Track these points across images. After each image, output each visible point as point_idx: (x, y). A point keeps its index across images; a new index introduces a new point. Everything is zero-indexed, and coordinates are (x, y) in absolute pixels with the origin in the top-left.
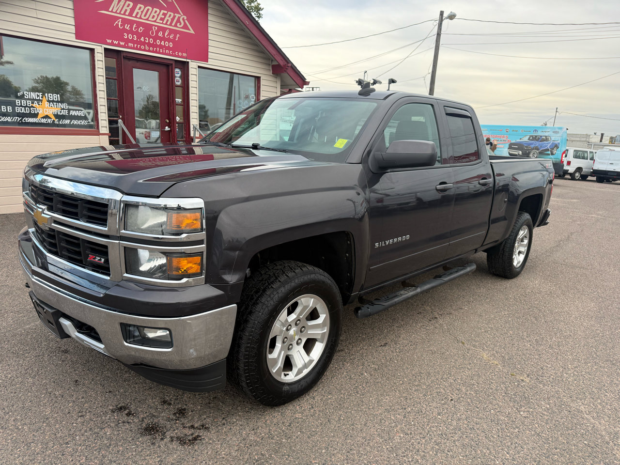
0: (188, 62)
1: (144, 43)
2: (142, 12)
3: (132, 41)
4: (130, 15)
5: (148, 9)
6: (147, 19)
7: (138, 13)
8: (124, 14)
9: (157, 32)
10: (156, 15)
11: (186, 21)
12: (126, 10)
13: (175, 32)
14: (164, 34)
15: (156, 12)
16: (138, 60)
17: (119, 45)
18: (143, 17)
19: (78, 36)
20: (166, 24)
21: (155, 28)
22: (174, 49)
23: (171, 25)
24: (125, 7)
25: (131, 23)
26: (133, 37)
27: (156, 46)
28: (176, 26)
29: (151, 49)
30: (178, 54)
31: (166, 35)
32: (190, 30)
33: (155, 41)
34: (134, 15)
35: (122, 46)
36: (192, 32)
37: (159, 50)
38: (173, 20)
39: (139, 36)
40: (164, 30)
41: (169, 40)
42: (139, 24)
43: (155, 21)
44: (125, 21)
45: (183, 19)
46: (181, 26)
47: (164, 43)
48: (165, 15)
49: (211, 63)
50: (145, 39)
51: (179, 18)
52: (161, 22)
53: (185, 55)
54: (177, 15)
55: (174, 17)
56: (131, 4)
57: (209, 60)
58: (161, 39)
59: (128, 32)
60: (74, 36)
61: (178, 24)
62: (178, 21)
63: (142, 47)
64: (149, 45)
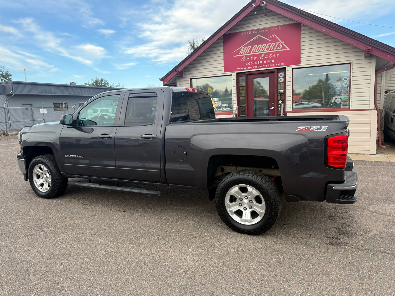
0: (285, 67)
1: (257, 65)
2: (256, 49)
3: (251, 66)
4: (250, 53)
5: (260, 46)
6: (259, 52)
7: (254, 50)
8: (246, 53)
9: (264, 57)
10: (264, 48)
11: (284, 45)
12: (247, 51)
13: (276, 53)
14: (268, 56)
15: (264, 46)
16: (256, 74)
17: (243, 70)
18: (256, 51)
19: (226, 70)
20: (270, 50)
21: (263, 55)
22: (275, 63)
23: (273, 50)
24: (247, 50)
25: (250, 56)
26: (251, 63)
27: (264, 64)
28: (276, 49)
29: (261, 66)
30: (278, 65)
31: (270, 56)
32: (286, 49)
33: (263, 61)
34: (251, 52)
35: (245, 70)
36: (288, 49)
37: (266, 66)
38: (274, 47)
39: (254, 61)
40: (268, 54)
41: (272, 59)
42: (254, 56)
43: (263, 51)
44: (246, 57)
45: (282, 44)
46: (280, 48)
47: (269, 61)
48: (269, 46)
49: (303, 64)
50: (257, 63)
51: (279, 44)
52: (267, 50)
53: (282, 64)
54: (277, 43)
55: (276, 44)
56: (250, 47)
57: (301, 62)
58: (267, 60)
59: (248, 62)
60: (224, 71)
61: (278, 48)
62: (279, 46)
63: (256, 67)
64: (260, 65)
